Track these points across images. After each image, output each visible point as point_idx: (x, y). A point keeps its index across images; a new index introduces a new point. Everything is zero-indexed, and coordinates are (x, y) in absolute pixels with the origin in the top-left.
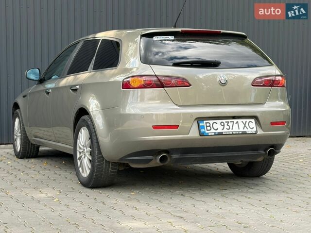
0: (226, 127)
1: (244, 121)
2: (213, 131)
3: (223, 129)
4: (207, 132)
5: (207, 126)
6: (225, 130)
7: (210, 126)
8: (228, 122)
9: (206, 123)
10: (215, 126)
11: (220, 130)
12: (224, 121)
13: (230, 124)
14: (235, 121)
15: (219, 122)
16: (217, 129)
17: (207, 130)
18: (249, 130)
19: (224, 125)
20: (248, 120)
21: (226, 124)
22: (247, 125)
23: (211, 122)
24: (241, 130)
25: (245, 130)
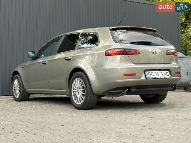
0: (157, 75)
1: (164, 72)
2: (152, 76)
3: (156, 76)
4: (149, 77)
5: (149, 74)
6: (157, 76)
7: (150, 74)
8: (158, 72)
9: (148, 73)
10: (153, 74)
11: (155, 76)
12: (156, 72)
13: (159, 73)
14: (161, 72)
15: (154, 72)
16: (154, 76)
17: (149, 76)
18: (167, 76)
19: (156, 74)
20: (166, 72)
21: (157, 73)
22: (166, 74)
23: (151, 72)
24: (164, 76)
25: (165, 76)
